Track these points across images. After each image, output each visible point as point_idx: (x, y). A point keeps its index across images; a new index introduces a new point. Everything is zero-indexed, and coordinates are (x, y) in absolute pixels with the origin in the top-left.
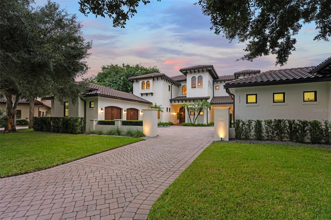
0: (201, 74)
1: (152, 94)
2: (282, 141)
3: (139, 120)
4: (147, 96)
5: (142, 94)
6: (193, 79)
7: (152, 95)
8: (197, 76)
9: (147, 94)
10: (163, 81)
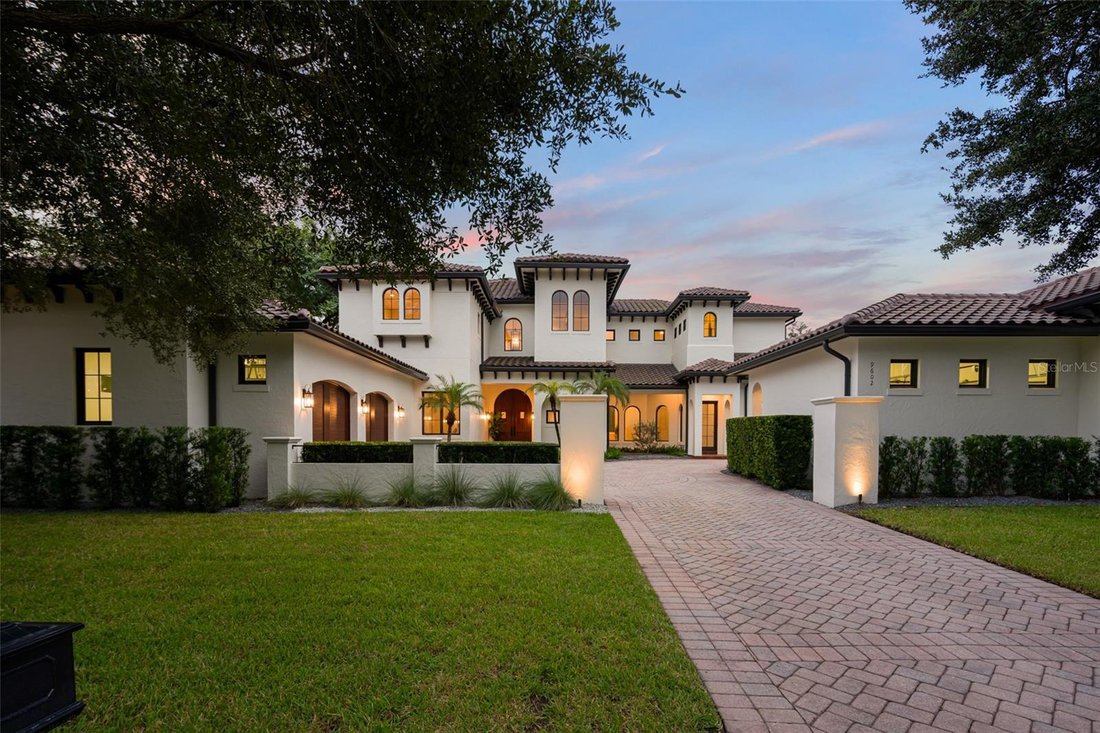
0: (584, 285)
1: (426, 340)
2: (1001, 495)
3: (390, 440)
4: (404, 346)
5: (381, 339)
6: (559, 298)
7: (427, 346)
8: (571, 288)
9: (403, 340)
10: (470, 293)
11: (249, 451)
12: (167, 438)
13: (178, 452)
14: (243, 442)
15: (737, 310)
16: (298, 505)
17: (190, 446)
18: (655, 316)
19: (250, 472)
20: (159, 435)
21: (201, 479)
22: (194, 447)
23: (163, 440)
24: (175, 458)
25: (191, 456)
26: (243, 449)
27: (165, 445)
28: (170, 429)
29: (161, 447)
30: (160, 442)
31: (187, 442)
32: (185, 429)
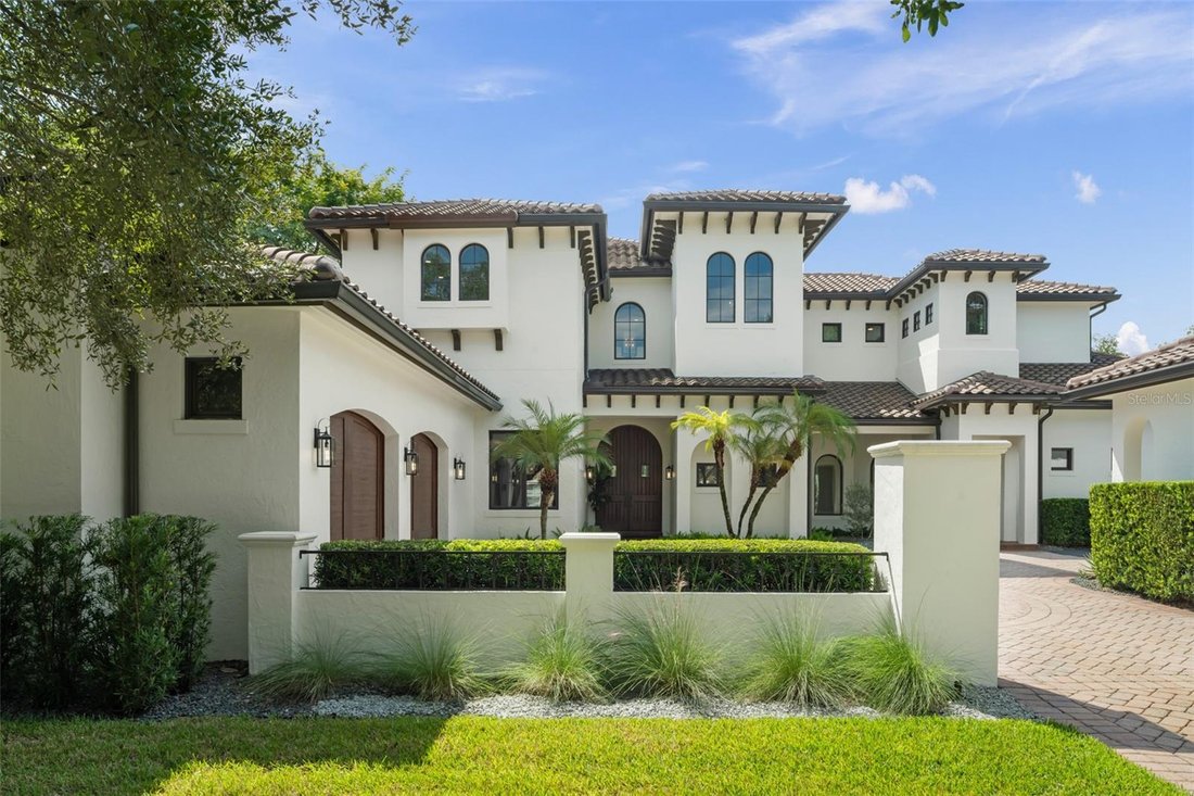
0: (764, 241)
1: (498, 337)
4: (458, 348)
6: (719, 268)
7: (499, 347)
9: (456, 337)
10: (576, 251)
11: (212, 566)
12: (38, 543)
13: (63, 573)
14: (199, 548)
15: (1023, 287)
16: (325, 694)
17: (87, 558)
18: (868, 298)
19: (213, 613)
20: (21, 535)
21: (110, 635)
22: (97, 561)
23: (30, 547)
24: (56, 588)
25: (89, 582)
26: (199, 562)
27: (36, 558)
28: (44, 522)
29: (26, 563)
30: (22, 551)
31: (81, 551)
32: (77, 522)
